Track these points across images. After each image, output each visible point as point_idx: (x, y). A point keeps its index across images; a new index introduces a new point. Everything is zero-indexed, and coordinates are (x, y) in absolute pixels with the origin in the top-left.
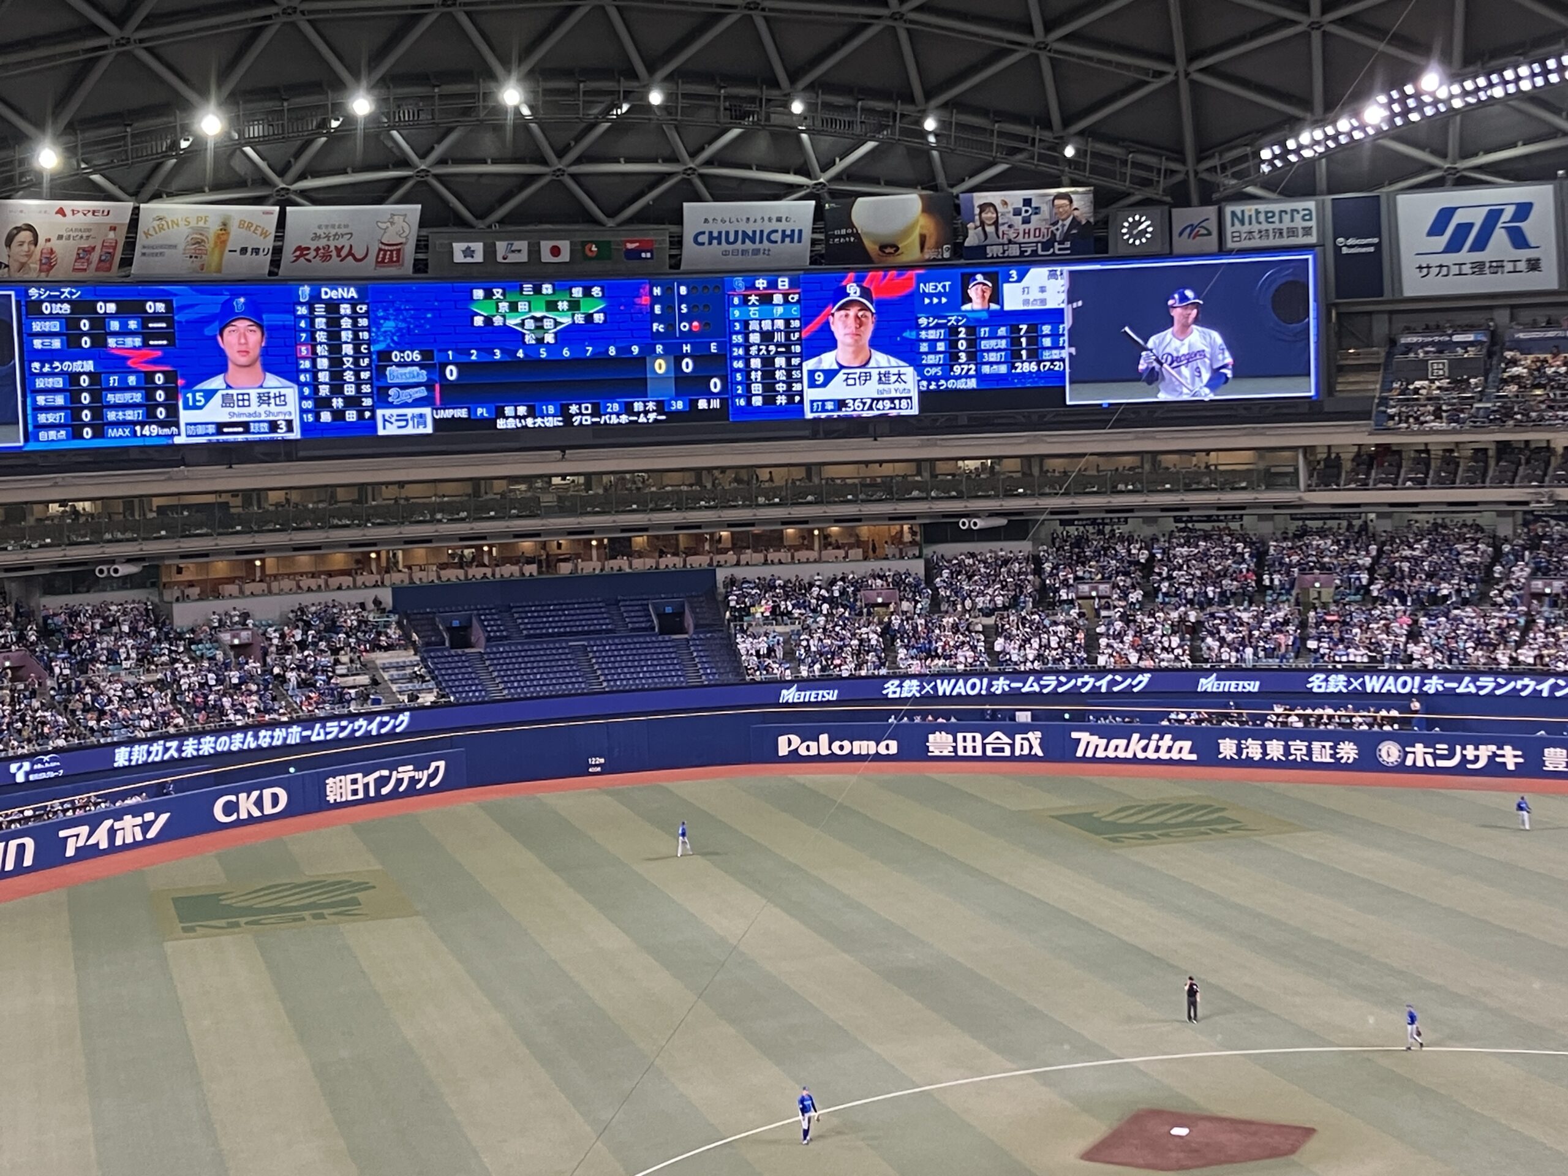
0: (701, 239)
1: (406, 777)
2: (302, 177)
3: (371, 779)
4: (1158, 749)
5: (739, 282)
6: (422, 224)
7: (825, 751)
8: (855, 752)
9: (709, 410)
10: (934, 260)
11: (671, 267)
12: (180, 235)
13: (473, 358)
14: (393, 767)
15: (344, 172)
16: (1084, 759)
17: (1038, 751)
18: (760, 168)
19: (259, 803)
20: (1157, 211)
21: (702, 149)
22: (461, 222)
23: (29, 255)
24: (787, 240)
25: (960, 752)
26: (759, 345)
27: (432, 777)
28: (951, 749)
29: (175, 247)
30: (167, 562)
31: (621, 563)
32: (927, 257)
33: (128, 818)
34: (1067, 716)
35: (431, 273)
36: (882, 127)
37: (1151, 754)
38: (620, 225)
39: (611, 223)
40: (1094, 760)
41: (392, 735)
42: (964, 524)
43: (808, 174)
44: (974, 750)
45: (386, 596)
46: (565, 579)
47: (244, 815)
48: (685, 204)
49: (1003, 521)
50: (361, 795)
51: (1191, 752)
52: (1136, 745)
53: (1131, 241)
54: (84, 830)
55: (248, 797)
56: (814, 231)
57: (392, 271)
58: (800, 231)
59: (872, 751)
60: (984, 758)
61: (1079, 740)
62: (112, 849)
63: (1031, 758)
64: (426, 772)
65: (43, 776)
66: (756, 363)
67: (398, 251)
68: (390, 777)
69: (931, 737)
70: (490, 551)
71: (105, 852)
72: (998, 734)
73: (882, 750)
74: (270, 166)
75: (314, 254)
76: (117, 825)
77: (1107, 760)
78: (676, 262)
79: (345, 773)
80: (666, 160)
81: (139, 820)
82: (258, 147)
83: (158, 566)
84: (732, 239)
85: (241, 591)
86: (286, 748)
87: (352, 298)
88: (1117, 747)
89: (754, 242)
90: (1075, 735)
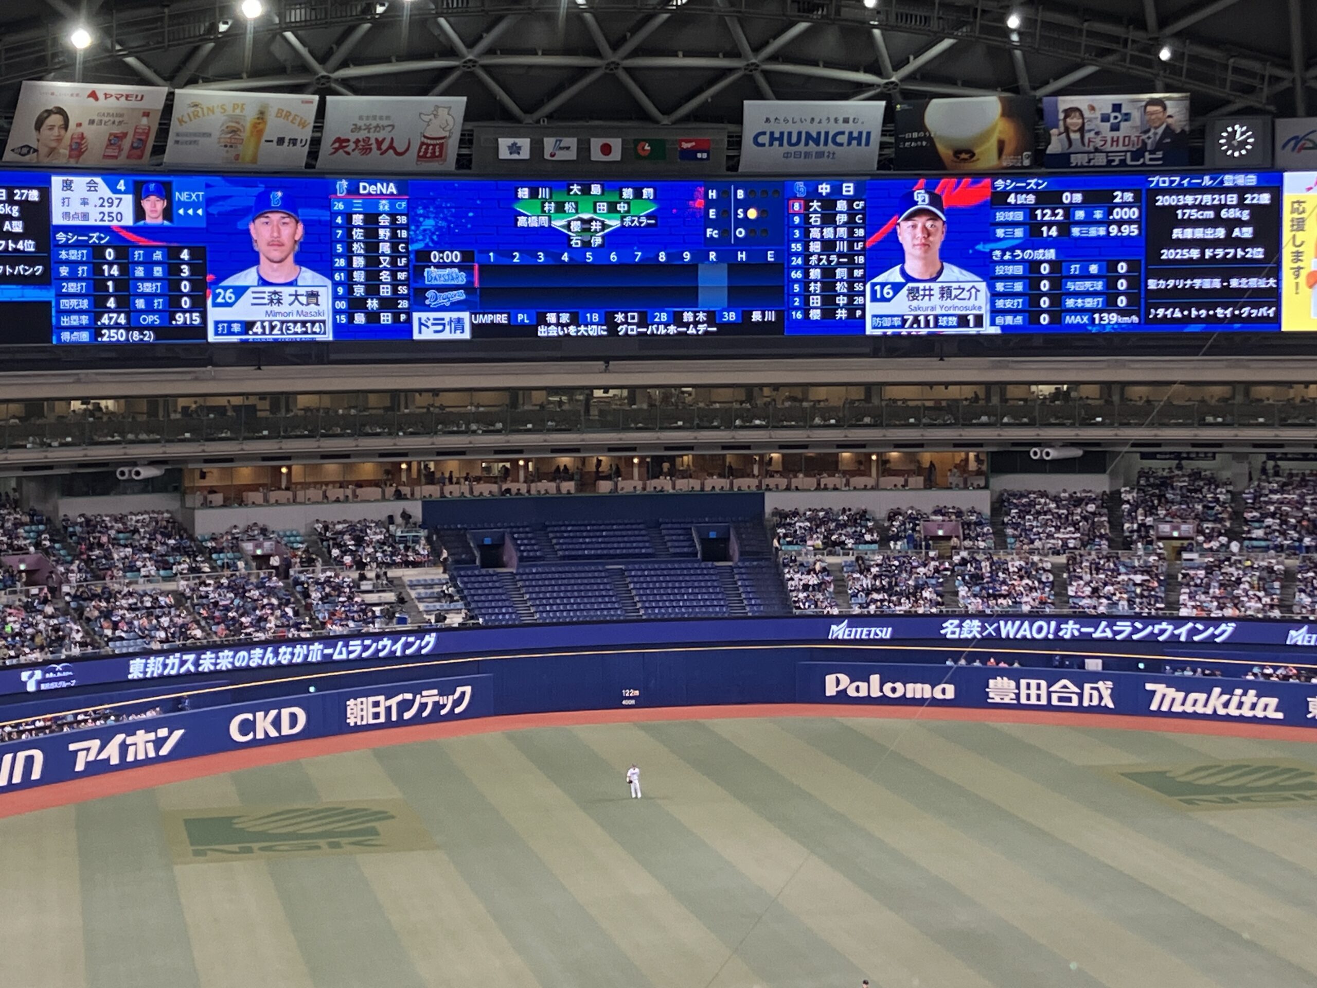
0: (761, 139)
1: (430, 701)
2: (344, 64)
3: (393, 702)
4: (1240, 705)
5: (800, 187)
6: (468, 117)
7: (875, 693)
8: (909, 695)
9: (762, 324)
10: (1013, 167)
11: (728, 169)
12: (215, 123)
13: (515, 260)
14: (417, 691)
15: (387, 61)
16: (1159, 713)
17: (1108, 702)
18: (828, 65)
19: (276, 723)
20: (1259, 121)
21: (766, 44)
22: (507, 116)
23: (59, 140)
24: (854, 142)
25: (1023, 700)
26: (819, 254)
27: (457, 703)
28: (1013, 696)
29: (209, 135)
30: (190, 466)
31: (664, 484)
32: (1005, 164)
33: (141, 733)
34: (1141, 666)
35: (475, 169)
36: (959, 25)
37: (1233, 711)
38: (674, 123)
39: (665, 120)
40: (1170, 714)
41: (417, 656)
42: (1035, 454)
43: (878, 72)
44: (1039, 697)
45: (416, 510)
46: (603, 498)
47: (260, 735)
48: (745, 102)
49: (1078, 452)
50: (382, 719)
51: (1277, 710)
52: (1216, 701)
53: (1229, 153)
54: (95, 744)
55: (266, 716)
56: (884, 133)
57: (434, 166)
58: (869, 134)
59: (927, 695)
60: (1049, 707)
61: (1154, 692)
62: (124, 765)
63: (1100, 709)
64: (451, 698)
65: (53, 685)
66: (815, 274)
67: (441, 145)
68: (413, 701)
69: (991, 682)
70: (526, 466)
71: (116, 768)
72: (1064, 682)
73: (939, 696)
74: (311, 52)
75: (352, 146)
76: (129, 740)
77: (1184, 715)
78: (733, 164)
79: (367, 695)
80: (727, 55)
81: (152, 736)
82: (300, 32)
83: (181, 470)
84: (794, 140)
85: (266, 500)
86: (307, 666)
87: (392, 194)
88: (1195, 702)
89: (818, 144)
90: (1149, 687)
